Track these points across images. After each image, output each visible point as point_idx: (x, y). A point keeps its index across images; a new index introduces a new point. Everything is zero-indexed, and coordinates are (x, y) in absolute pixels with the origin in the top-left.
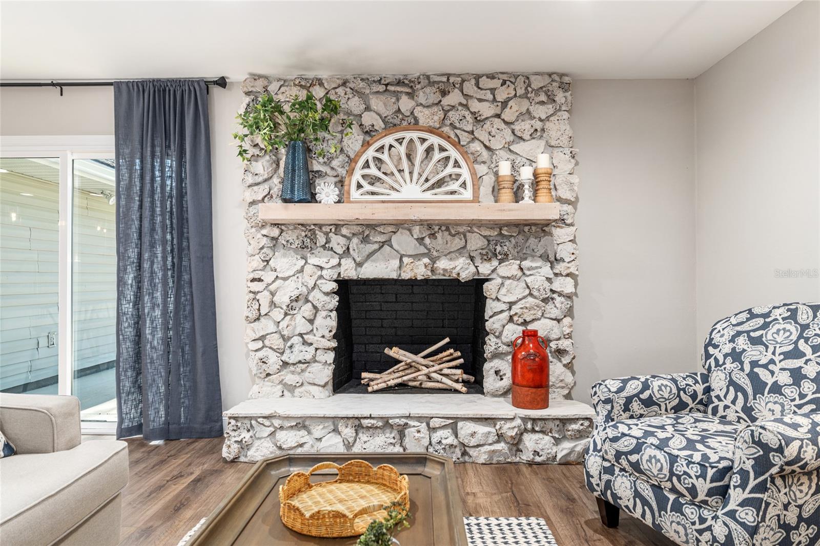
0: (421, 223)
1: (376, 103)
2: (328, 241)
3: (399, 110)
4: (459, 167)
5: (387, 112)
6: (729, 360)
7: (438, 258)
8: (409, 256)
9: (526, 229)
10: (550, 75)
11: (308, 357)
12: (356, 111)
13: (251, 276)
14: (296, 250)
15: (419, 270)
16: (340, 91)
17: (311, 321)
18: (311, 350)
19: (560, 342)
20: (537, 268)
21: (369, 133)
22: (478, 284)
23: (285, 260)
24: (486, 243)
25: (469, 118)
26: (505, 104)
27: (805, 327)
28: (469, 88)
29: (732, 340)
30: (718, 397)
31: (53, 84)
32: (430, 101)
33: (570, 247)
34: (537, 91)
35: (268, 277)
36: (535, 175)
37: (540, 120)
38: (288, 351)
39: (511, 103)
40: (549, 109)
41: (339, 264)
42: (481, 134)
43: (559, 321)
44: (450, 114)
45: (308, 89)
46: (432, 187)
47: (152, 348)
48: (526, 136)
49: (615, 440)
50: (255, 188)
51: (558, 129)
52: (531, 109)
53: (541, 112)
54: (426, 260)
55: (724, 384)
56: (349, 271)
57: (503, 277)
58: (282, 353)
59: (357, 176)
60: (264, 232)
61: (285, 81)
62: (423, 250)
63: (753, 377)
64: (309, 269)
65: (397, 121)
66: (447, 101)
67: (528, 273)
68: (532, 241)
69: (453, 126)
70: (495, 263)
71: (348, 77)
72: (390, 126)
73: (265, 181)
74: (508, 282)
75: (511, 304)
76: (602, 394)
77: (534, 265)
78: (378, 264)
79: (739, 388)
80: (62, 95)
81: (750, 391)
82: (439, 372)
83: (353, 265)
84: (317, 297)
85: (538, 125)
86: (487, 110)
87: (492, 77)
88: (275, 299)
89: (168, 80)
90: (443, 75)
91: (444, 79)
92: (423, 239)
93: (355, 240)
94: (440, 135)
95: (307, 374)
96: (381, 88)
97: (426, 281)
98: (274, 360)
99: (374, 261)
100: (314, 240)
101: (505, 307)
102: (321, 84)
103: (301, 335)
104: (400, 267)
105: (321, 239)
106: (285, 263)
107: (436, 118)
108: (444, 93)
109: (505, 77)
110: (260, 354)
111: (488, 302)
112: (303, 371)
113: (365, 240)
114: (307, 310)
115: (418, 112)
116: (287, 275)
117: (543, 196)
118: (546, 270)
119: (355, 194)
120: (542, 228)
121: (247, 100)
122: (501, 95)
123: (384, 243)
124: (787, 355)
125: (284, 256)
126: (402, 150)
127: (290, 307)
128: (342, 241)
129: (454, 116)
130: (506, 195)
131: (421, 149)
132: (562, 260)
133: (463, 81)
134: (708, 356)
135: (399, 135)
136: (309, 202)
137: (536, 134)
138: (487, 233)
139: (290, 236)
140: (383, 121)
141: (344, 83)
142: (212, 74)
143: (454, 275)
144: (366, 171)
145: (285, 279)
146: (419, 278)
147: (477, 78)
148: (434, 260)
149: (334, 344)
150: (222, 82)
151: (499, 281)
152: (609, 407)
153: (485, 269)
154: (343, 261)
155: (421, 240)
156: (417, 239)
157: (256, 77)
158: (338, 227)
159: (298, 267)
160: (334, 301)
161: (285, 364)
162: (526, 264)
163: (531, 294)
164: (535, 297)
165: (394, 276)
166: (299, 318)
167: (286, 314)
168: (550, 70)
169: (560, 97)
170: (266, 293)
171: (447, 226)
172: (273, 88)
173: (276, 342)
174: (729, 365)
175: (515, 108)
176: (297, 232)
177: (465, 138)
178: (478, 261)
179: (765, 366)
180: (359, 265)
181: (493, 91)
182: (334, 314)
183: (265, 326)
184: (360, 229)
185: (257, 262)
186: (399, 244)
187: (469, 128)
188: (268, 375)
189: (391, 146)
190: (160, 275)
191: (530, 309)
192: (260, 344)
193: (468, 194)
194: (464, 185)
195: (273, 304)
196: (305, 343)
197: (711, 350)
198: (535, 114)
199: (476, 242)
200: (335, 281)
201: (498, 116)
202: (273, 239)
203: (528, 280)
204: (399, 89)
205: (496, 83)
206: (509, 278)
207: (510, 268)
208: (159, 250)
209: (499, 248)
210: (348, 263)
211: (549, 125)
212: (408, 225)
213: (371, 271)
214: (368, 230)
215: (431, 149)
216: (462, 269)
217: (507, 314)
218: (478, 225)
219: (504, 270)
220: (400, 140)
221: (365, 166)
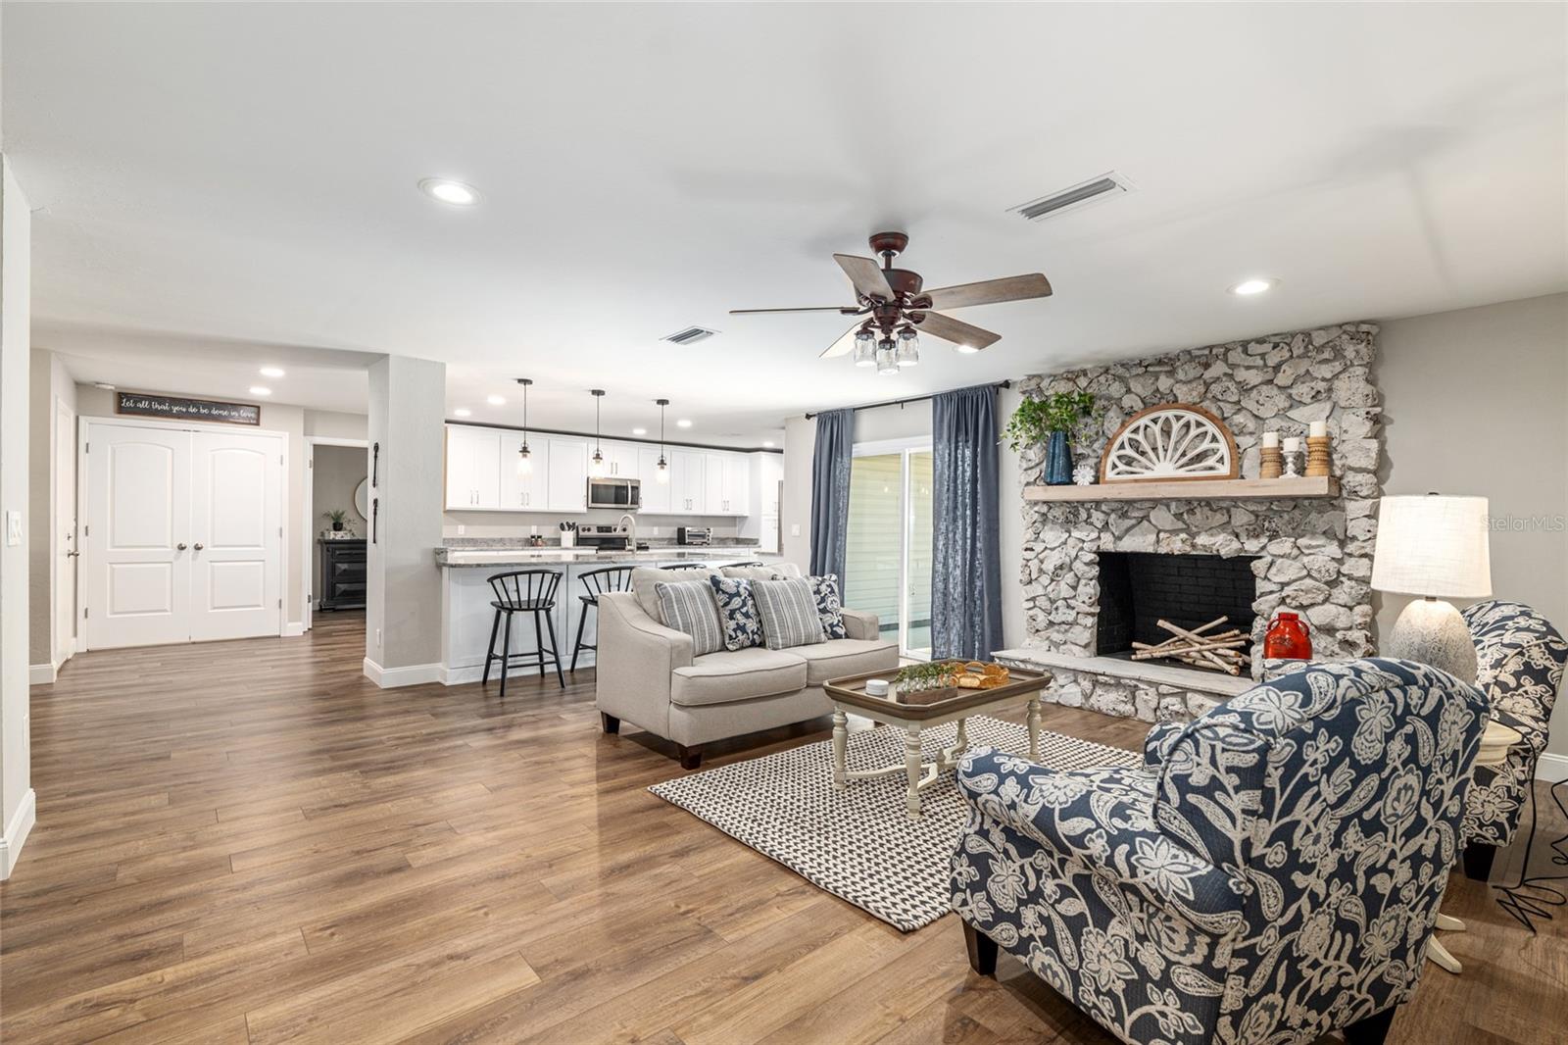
0: (1178, 500)
1: (1136, 385)
2: (1089, 516)
3: (1158, 390)
4: (1217, 441)
5: (1146, 393)
7: (1198, 533)
8: (1166, 531)
9: (1306, 503)
10: (1340, 326)
11: (1070, 619)
12: (1117, 395)
13: (1025, 546)
14: (1061, 525)
15: (1176, 545)
16: (1105, 378)
17: (1074, 588)
18: (1073, 613)
19: (1350, 633)
20: (1318, 546)
21: (1130, 414)
22: (1244, 561)
23: (1052, 533)
24: (1253, 517)
25: (1233, 388)
26: (1277, 368)
28: (1236, 356)
31: (897, 403)
32: (1191, 376)
33: (1365, 523)
34: (1320, 349)
35: (1040, 547)
36: (1308, 444)
37: (1324, 379)
38: (1054, 612)
39: (1284, 367)
40: (1337, 366)
41: (1099, 538)
42: (1248, 403)
43: (1351, 609)
44: (1212, 387)
45: (1074, 380)
46: (1192, 461)
47: (954, 599)
48: (1307, 399)
50: (1030, 472)
51: (1350, 387)
52: (1312, 369)
53: (1326, 371)
54: (1183, 536)
56: (1108, 544)
57: (1275, 556)
58: (1050, 614)
59: (1113, 457)
60: (1036, 508)
61: (1055, 376)
62: (1180, 525)
64: (1071, 541)
65: (1156, 400)
66: (1208, 375)
67: (1306, 551)
68: (1314, 515)
69: (1215, 400)
70: (1264, 540)
71: (1109, 365)
72: (1148, 406)
73: (1037, 465)
74: (1280, 560)
75: (1283, 585)
77: (1314, 543)
78: (1135, 538)
80: (902, 409)
82: (1213, 651)
83: (1111, 538)
84: (1079, 566)
85: (1321, 386)
86: (1253, 377)
87: (1260, 341)
88: (1043, 566)
89: (968, 389)
90: (1204, 348)
91: (1207, 352)
92: (1182, 514)
93: (1113, 516)
94: (1199, 411)
95: (1069, 634)
96: (1141, 370)
97: (1185, 556)
98: (1041, 618)
99: (1133, 535)
100: (1076, 516)
101: (1275, 587)
102: (1085, 375)
103: (1065, 599)
104: (1157, 542)
105: (1083, 515)
106: (1052, 536)
107: (1195, 393)
108: (1207, 366)
109: (1277, 339)
110: (1031, 613)
111: (1258, 580)
112: (1066, 631)
113: (1124, 515)
114: (1069, 578)
115: (1177, 389)
116: (1053, 546)
118: (1333, 549)
119: (1110, 475)
120: (1329, 503)
121: (1024, 396)
122: (1272, 361)
123: (1143, 518)
125: (1051, 529)
126: (1157, 429)
127: (1056, 574)
128: (1101, 516)
129: (1216, 389)
130: (1271, 468)
131: (1176, 426)
132: (1354, 538)
133: (1228, 350)
135: (1156, 415)
136: (1068, 484)
137: (1319, 395)
138: (1252, 508)
139: (1057, 512)
140: (1142, 401)
141: (1107, 371)
142: (999, 379)
143: (1215, 553)
144: (1122, 452)
145: (1053, 549)
146: (1176, 553)
147: (1245, 345)
148: (1193, 536)
149: (1097, 610)
150: (1007, 384)
151: (1269, 559)
153: (1252, 546)
154: (1102, 535)
155: (1178, 516)
156: (1175, 515)
157: (1030, 378)
158: (1098, 503)
159: (1063, 540)
160: (1095, 571)
161: (1051, 624)
162: (1301, 542)
163: (1309, 575)
164: (1315, 579)
165: (1151, 550)
166: (1062, 583)
167: (1052, 580)
168: (1342, 320)
169: (1351, 351)
170: (1036, 561)
171: (1208, 503)
172: (1044, 384)
173: (1043, 602)
175: (1291, 371)
176: (1063, 509)
177: (1228, 410)
178: (1243, 538)
180: (1119, 538)
181: (1263, 356)
182: (1095, 583)
183: (1037, 589)
184: (1118, 505)
185: (1030, 534)
186: (1156, 520)
187: (1235, 398)
188: (1037, 631)
189: (1147, 426)
190: (960, 542)
191: (1307, 592)
192: (1031, 604)
193: (1225, 470)
194: (1221, 460)
195: (1041, 571)
196: (1069, 607)
198: (1315, 375)
199: (1241, 518)
200: (1095, 553)
201: (1270, 382)
202: (1044, 514)
203: (1306, 560)
204: (1157, 369)
205: (1267, 347)
206: (1282, 557)
207: (1284, 546)
208: (960, 523)
209: (1266, 524)
210: (1106, 538)
211: (1336, 383)
212: (1166, 502)
213: (1128, 545)
214: (1124, 507)
215: (1187, 425)
216: (1224, 545)
217: (1276, 596)
218: (1246, 500)
219: (1275, 548)
220: (1156, 420)
221: (1121, 447)
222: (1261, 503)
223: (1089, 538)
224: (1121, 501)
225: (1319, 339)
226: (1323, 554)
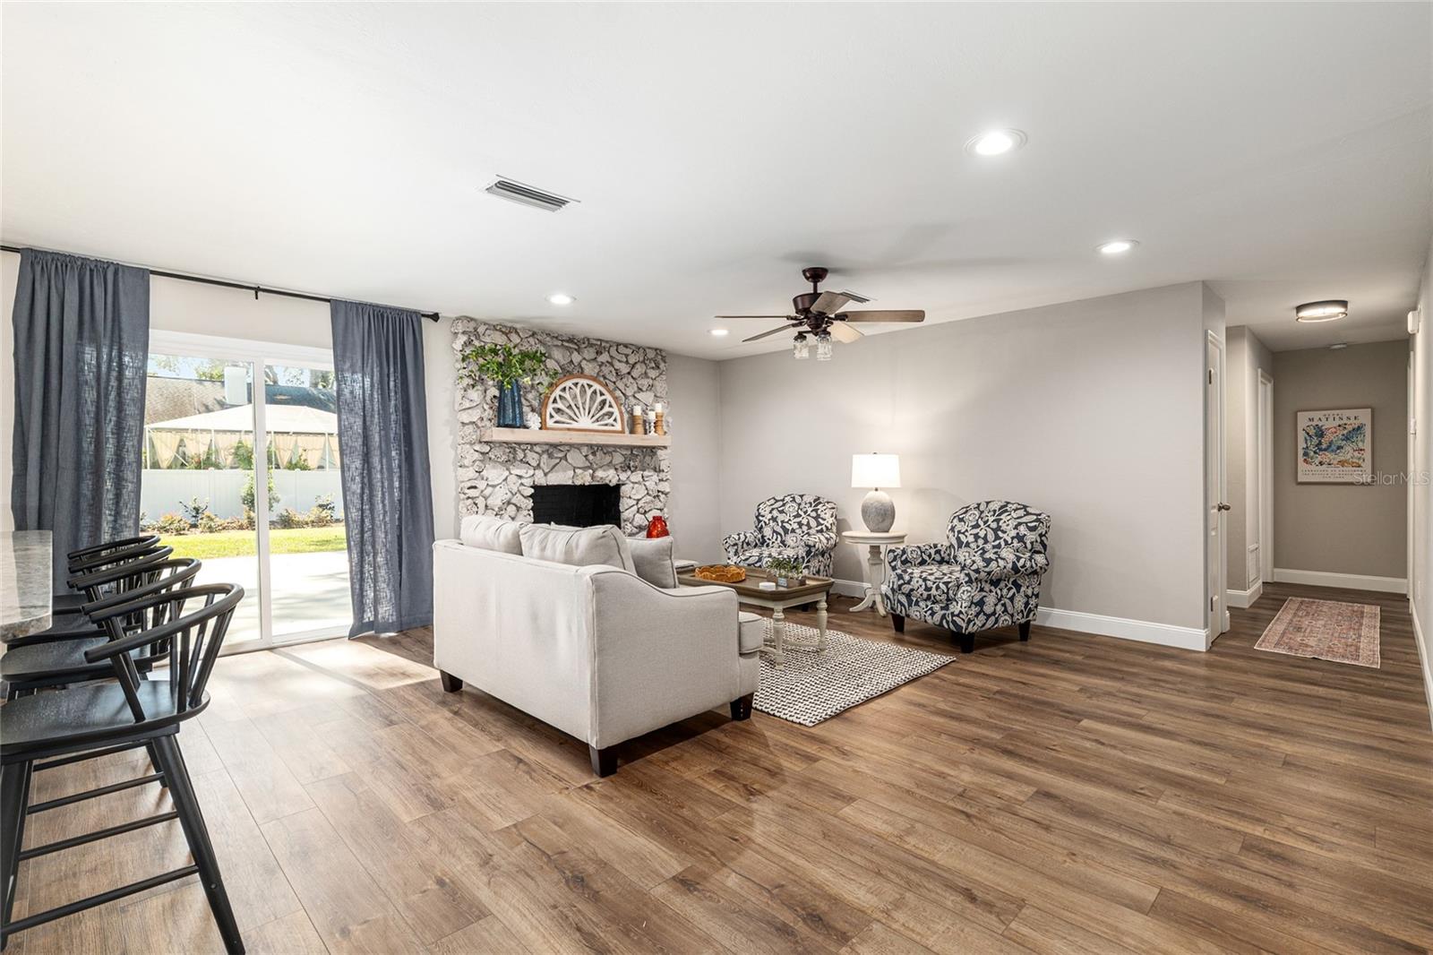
0: (587, 445)
1: (557, 354)
2: (525, 456)
3: (571, 361)
4: (612, 407)
5: (564, 362)
6: (771, 521)
7: (597, 469)
8: (579, 468)
9: (646, 451)
10: (656, 350)
13: (469, 484)
14: (501, 463)
15: (585, 479)
16: (531, 340)
20: (651, 476)
22: (618, 487)
23: (495, 471)
24: (624, 458)
25: (614, 372)
26: (633, 366)
27: (800, 504)
28: (613, 351)
29: (771, 512)
30: (769, 539)
31: (248, 288)
32: (591, 358)
33: (665, 462)
34: (650, 360)
35: (482, 485)
36: (656, 416)
37: (652, 379)
39: (636, 366)
40: (657, 373)
41: (534, 474)
42: (620, 385)
44: (603, 368)
45: (506, 334)
46: (597, 420)
48: (644, 389)
49: (746, 559)
50: (470, 411)
51: (660, 386)
52: (648, 371)
53: (653, 374)
54: (591, 471)
55: (771, 532)
56: (541, 480)
57: (633, 483)
59: (550, 409)
60: (477, 447)
61: (490, 326)
62: (588, 464)
63: (783, 527)
64: (512, 479)
65: (571, 369)
66: (599, 359)
67: (646, 479)
68: (649, 459)
69: (605, 378)
70: (628, 473)
71: (537, 331)
72: (567, 372)
73: (476, 406)
74: (636, 485)
75: (639, 500)
76: (731, 542)
77: (650, 474)
78: (558, 474)
79: (778, 533)
80: (257, 298)
81: (783, 534)
83: (543, 475)
84: (518, 499)
85: (651, 382)
86: (624, 369)
87: (626, 346)
88: (489, 502)
90: (597, 339)
91: (599, 343)
92: (589, 455)
93: (545, 456)
94: (600, 383)
96: (559, 343)
97: (589, 486)
99: (556, 472)
100: (515, 456)
101: (635, 502)
102: (517, 333)
104: (573, 477)
105: (520, 455)
106: (494, 474)
107: (595, 370)
108: (599, 353)
109: (633, 348)
111: (623, 499)
114: (512, 510)
115: (584, 364)
116: (496, 483)
117: (659, 431)
118: (655, 478)
119: (550, 423)
120: (652, 450)
121: (464, 338)
122: (632, 361)
123: (561, 459)
124: (795, 517)
125: (494, 467)
126: (577, 391)
127: (500, 509)
128: (536, 456)
129: (605, 370)
130: (639, 429)
131: (588, 392)
132: (663, 471)
133: (610, 346)
134: (760, 521)
135: (575, 381)
136: (518, 427)
137: (651, 387)
138: (624, 453)
139: (497, 452)
140: (562, 368)
141: (534, 334)
142: (430, 310)
143: (605, 482)
144: (555, 405)
145: (494, 486)
146: (587, 484)
147: (618, 345)
148: (594, 471)
150: (435, 317)
151: (630, 485)
152: (736, 547)
153: (623, 477)
154: (537, 471)
155: (586, 456)
156: (584, 456)
157: (465, 319)
158: (533, 445)
159: (504, 477)
160: (530, 503)
162: (646, 473)
163: (648, 494)
164: (650, 495)
165: (570, 483)
166: (505, 517)
167: (496, 515)
168: (657, 347)
169: (662, 365)
170: (481, 499)
171: (601, 447)
172: (481, 329)
174: (772, 523)
175: (640, 370)
176: (503, 449)
177: (613, 387)
178: (619, 472)
179: (787, 522)
180: (546, 474)
181: (627, 356)
182: (531, 513)
184: (547, 447)
185: (471, 473)
186: (572, 460)
187: (614, 380)
189: (570, 388)
193: (618, 427)
194: (615, 420)
197: (761, 518)
198: (650, 375)
199: (618, 459)
200: (532, 487)
201: (629, 373)
202: (483, 453)
203: (647, 484)
204: (570, 345)
205: (628, 351)
206: (636, 483)
207: (636, 477)
209: (632, 463)
210: (539, 473)
211: (656, 383)
212: (578, 447)
213: (554, 479)
214: (552, 448)
215: (595, 392)
216: (609, 476)
217: (636, 507)
218: (621, 447)
219: (633, 478)
220: (576, 384)
221: (555, 401)
222: (627, 449)
223: (528, 476)
224: (547, 444)
226: (652, 479)
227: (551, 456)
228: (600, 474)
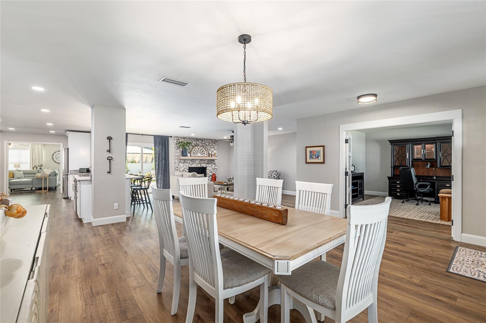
0: (199, 159)
1: (194, 142)
3: (197, 143)
4: (205, 152)
9: (212, 160)
10: (215, 140)
12: (191, 143)
13: (177, 167)
14: (183, 163)
15: (199, 166)
16: (189, 140)
21: (193, 147)
22: (206, 167)
25: (205, 145)
26: (210, 143)
28: (205, 141)
33: (217, 163)
36: (214, 153)
40: (215, 144)
42: (207, 147)
43: (215, 172)
44: (203, 144)
45: (184, 139)
46: (202, 154)
50: (177, 153)
51: (216, 147)
53: (214, 145)
56: (190, 166)
59: (192, 153)
62: (199, 163)
64: (185, 166)
66: (202, 142)
68: (213, 162)
69: (203, 146)
71: (190, 138)
72: (196, 146)
75: (210, 170)
80: (142, 136)
84: (186, 169)
86: (208, 144)
87: (208, 139)
88: (180, 170)
89: (163, 136)
90: (202, 139)
94: (202, 147)
96: (194, 140)
97: (200, 167)
99: (193, 164)
102: (186, 138)
104: (197, 165)
105: (186, 161)
106: (181, 165)
107: (201, 145)
108: (202, 141)
109: (210, 140)
111: (207, 170)
115: (199, 144)
117: (215, 156)
118: (214, 166)
119: (192, 155)
120: (214, 160)
121: (176, 140)
122: (209, 142)
123: (194, 162)
126: (198, 149)
127: (182, 171)
128: (189, 162)
130: (211, 156)
131: (200, 149)
136: (186, 156)
137: (213, 147)
139: (182, 161)
145: (181, 167)
147: (206, 139)
148: (201, 164)
150: (171, 137)
153: (207, 165)
155: (199, 161)
157: (177, 137)
158: (189, 159)
159: (183, 165)
160: (188, 170)
162: (212, 165)
164: (213, 169)
165: (196, 167)
169: (216, 143)
171: (202, 160)
172: (179, 138)
177: (205, 148)
182: (188, 172)
185: (177, 165)
186: (196, 162)
193: (206, 156)
194: (205, 154)
199: (206, 162)
200: (188, 167)
202: (179, 161)
203: (212, 167)
204: (196, 140)
207: (210, 165)
209: (209, 163)
210: (190, 165)
212: (197, 160)
213: (193, 166)
214: (192, 160)
216: (204, 165)
218: (206, 159)
219: (209, 166)
220: (197, 148)
221: (193, 151)
222: (208, 160)
223: (188, 165)
225: (213, 141)
227: (192, 161)
228: (202, 165)
